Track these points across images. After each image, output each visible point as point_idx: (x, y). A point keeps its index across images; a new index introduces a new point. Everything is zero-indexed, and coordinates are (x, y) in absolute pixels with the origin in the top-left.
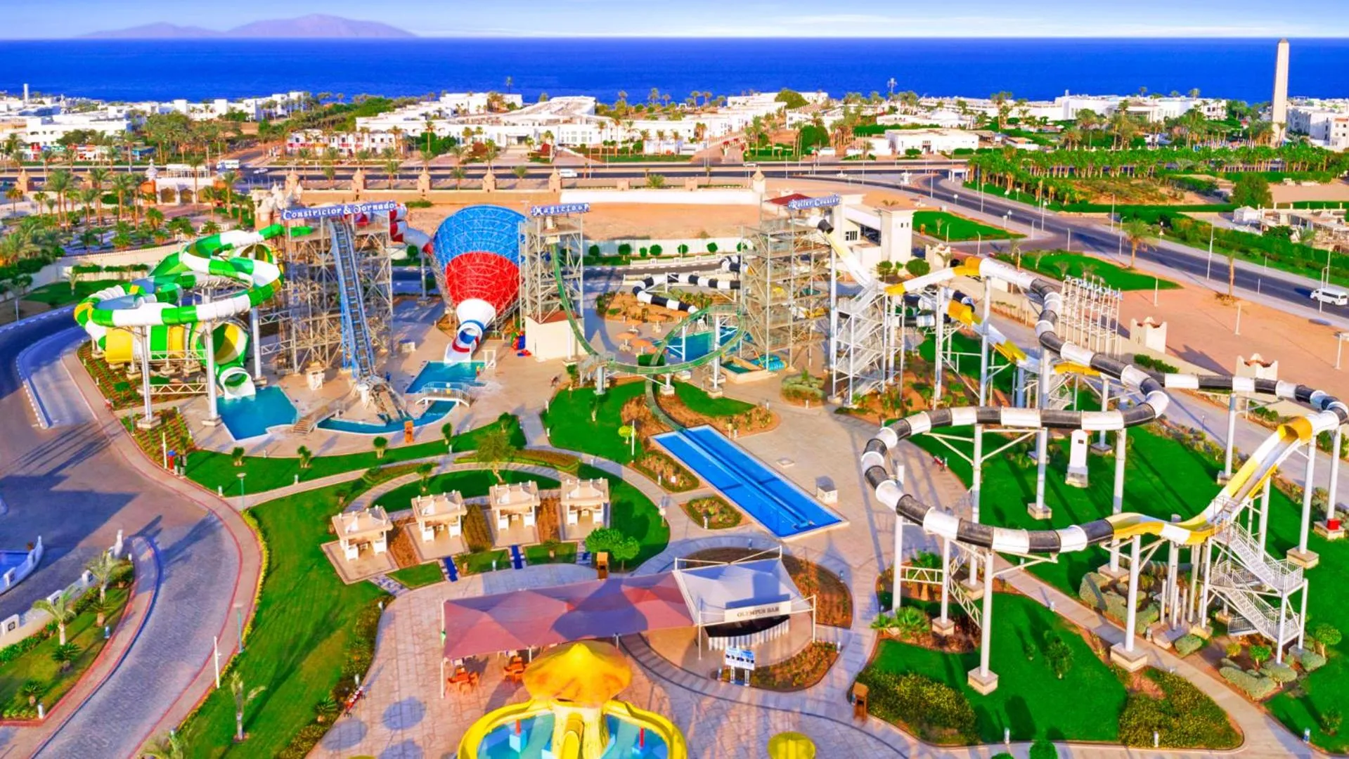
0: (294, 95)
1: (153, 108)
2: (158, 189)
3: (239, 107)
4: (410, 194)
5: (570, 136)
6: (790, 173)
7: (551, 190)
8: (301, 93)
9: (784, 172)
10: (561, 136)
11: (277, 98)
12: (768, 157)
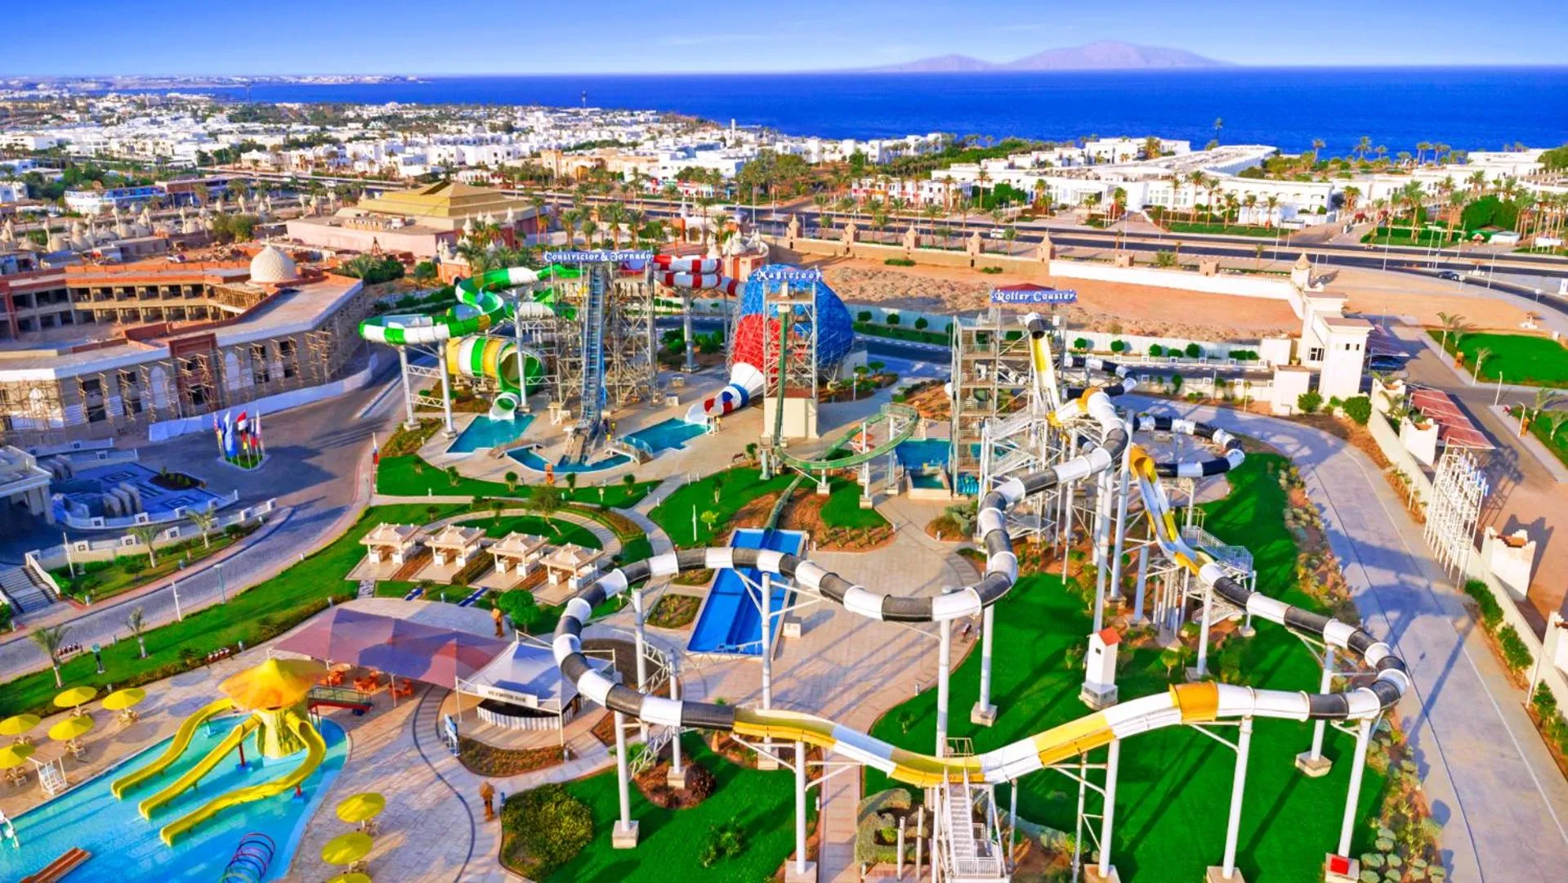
0: (931, 137)
1: (785, 148)
2: (687, 228)
3: (864, 148)
4: (895, 251)
5: (1161, 195)
6: (1390, 262)
7: (1038, 260)
8: (940, 135)
9: (1381, 261)
10: (1149, 195)
11: (911, 140)
12: (1407, 240)
